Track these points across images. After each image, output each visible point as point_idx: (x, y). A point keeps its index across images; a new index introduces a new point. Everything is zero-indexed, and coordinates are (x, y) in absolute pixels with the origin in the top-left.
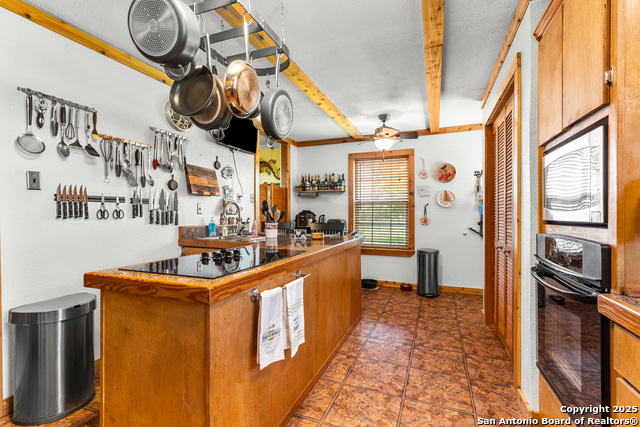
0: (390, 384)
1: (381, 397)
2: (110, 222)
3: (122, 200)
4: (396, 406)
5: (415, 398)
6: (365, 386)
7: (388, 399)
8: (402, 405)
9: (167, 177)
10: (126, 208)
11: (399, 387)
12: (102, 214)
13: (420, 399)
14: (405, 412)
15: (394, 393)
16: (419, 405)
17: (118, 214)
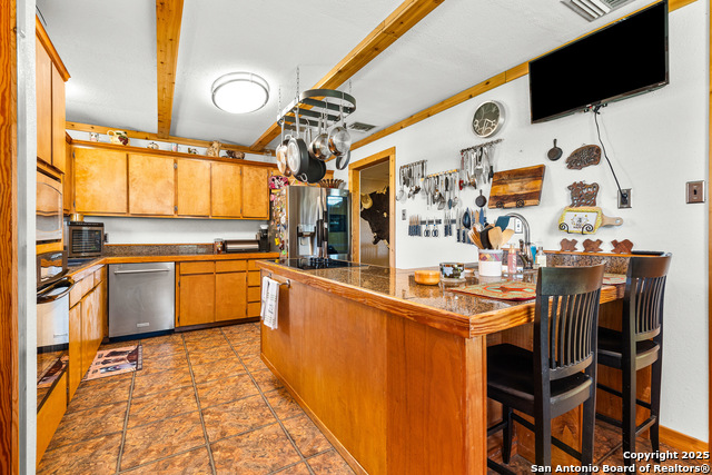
0: (232, 450)
1: (232, 432)
2: (431, 239)
3: (439, 222)
4: (212, 432)
5: (194, 451)
6: (256, 432)
7: (223, 435)
8: (206, 437)
9: (476, 194)
10: (441, 228)
11: (218, 453)
12: (427, 233)
13: (188, 454)
14: (201, 433)
15: (220, 443)
16: (189, 447)
17: (436, 233)
